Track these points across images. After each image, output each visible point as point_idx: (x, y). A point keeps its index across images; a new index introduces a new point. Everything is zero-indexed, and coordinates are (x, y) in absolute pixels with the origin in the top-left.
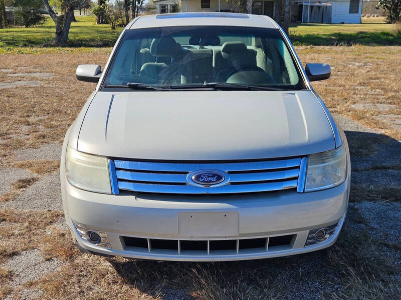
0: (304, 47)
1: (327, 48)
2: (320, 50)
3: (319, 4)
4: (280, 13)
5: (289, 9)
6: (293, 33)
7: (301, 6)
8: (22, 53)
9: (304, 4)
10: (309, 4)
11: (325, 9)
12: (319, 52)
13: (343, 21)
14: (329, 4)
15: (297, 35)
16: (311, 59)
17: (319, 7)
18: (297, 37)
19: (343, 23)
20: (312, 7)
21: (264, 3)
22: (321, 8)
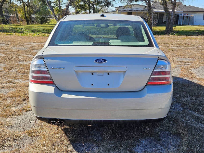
0: (182, 36)
1: (195, 37)
2: (192, 38)
3: (187, 15)
4: (169, 20)
5: (174, 18)
6: (175, 30)
7: (178, 16)
8: (45, 36)
9: (179, 15)
10: (182, 15)
11: (190, 18)
12: (191, 39)
13: (200, 24)
14: (192, 15)
15: (177, 30)
16: (188, 42)
17: (187, 17)
18: (177, 31)
19: (200, 25)
20: (184, 17)
21: (158, 14)
22: (188, 18)
